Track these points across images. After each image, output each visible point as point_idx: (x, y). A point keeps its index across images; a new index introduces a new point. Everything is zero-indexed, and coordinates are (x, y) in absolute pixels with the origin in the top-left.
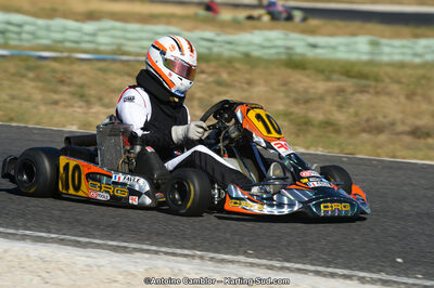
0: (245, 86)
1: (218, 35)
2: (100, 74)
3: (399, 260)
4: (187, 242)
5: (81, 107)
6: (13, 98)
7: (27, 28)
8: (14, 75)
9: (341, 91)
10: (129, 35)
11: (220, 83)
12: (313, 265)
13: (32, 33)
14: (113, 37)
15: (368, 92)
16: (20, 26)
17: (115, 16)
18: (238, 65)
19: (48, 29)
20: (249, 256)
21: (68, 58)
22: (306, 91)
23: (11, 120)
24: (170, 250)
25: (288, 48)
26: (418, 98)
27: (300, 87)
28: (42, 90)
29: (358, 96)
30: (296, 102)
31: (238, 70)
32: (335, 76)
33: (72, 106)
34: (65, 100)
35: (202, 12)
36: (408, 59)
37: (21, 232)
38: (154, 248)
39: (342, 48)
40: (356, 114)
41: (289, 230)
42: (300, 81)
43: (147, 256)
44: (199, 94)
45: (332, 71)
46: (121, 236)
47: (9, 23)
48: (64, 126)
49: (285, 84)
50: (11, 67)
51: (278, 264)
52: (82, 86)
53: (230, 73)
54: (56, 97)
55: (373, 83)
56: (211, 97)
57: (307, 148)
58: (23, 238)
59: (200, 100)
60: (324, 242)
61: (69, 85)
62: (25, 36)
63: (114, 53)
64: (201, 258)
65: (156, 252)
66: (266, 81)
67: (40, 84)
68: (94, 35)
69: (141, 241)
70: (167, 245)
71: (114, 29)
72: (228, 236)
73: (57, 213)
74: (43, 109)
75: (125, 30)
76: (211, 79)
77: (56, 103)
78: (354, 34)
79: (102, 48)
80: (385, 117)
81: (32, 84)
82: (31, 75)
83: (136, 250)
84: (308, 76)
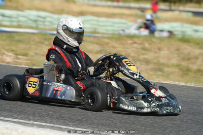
0: (157, 51)
6: (36, 54)
7: (48, 19)
8: (38, 42)
10: (101, 24)
11: (144, 49)
13: (51, 22)
14: (92, 24)
16: (44, 18)
17: (93, 14)
22: (189, 54)
23: (34, 65)
25: (183, 32)
27: (186, 52)
30: (183, 59)
31: (154, 42)
35: (139, 13)
37: (32, 122)
41: (171, 125)
42: (186, 49)
44: (133, 54)
46: (83, 125)
47: (39, 16)
49: (178, 50)
50: (37, 38)
53: (150, 44)
56: (139, 55)
57: (186, 83)
58: (33, 125)
59: (133, 57)
60: (189, 131)
62: (47, 23)
63: (92, 33)
71: (92, 20)
72: (139, 127)
75: (98, 21)
76: (139, 47)
81: (47, 47)
82: (47, 43)
84: (191, 46)
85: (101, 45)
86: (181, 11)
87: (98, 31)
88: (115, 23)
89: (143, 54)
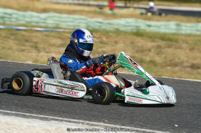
0: (114, 44)
1: (104, 20)
2: (45, 38)
3: (176, 126)
4: (77, 116)
5: (35, 53)
8: (4, 37)
9: (159, 47)
10: (63, 20)
11: (102, 42)
12: (135, 127)
13: (17, 19)
14: (55, 20)
15: (171, 47)
16: (11, 15)
17: (55, 11)
18: (111, 34)
19: (24, 16)
20: (106, 123)
21: (31, 30)
22: (142, 46)
24: (68, 120)
25: (137, 27)
26: (195, 50)
27: (140, 44)
28: (17, 44)
29: (167, 49)
30: (137, 51)
31: (110, 36)
32: (157, 40)
33: (31, 52)
34: (28, 50)
35: (97, 9)
36: (194, 32)
38: (60, 118)
39: (163, 27)
40: (165, 58)
42: (139, 42)
43: (57, 122)
45: (156, 37)
46: (46, 113)
47: (5, 13)
48: (25, 61)
49: (133, 43)
50: (3, 34)
51: (118, 127)
52: (36, 43)
53: (107, 38)
54: (24, 48)
55: (174, 43)
56: (97, 48)
60: (142, 117)
61: (30, 42)
63: (54, 28)
64: (83, 123)
65: (61, 121)
66: (124, 42)
67: (16, 42)
68: (45, 19)
69: (55, 115)
70: (67, 117)
71: (54, 16)
72: (96, 113)
73: (16, 101)
74: (17, 53)
75: (60, 17)
76: (98, 40)
77: (23, 50)
78: (169, 21)
79: (49, 26)
80: (179, 59)
81: (13, 42)
82: (12, 37)
83: (52, 119)
84: (144, 40)
85: (63, 39)
86: (135, 8)
87: (60, 26)
88: (75, 19)
89: (101, 47)
